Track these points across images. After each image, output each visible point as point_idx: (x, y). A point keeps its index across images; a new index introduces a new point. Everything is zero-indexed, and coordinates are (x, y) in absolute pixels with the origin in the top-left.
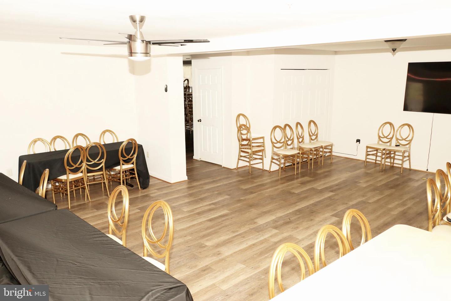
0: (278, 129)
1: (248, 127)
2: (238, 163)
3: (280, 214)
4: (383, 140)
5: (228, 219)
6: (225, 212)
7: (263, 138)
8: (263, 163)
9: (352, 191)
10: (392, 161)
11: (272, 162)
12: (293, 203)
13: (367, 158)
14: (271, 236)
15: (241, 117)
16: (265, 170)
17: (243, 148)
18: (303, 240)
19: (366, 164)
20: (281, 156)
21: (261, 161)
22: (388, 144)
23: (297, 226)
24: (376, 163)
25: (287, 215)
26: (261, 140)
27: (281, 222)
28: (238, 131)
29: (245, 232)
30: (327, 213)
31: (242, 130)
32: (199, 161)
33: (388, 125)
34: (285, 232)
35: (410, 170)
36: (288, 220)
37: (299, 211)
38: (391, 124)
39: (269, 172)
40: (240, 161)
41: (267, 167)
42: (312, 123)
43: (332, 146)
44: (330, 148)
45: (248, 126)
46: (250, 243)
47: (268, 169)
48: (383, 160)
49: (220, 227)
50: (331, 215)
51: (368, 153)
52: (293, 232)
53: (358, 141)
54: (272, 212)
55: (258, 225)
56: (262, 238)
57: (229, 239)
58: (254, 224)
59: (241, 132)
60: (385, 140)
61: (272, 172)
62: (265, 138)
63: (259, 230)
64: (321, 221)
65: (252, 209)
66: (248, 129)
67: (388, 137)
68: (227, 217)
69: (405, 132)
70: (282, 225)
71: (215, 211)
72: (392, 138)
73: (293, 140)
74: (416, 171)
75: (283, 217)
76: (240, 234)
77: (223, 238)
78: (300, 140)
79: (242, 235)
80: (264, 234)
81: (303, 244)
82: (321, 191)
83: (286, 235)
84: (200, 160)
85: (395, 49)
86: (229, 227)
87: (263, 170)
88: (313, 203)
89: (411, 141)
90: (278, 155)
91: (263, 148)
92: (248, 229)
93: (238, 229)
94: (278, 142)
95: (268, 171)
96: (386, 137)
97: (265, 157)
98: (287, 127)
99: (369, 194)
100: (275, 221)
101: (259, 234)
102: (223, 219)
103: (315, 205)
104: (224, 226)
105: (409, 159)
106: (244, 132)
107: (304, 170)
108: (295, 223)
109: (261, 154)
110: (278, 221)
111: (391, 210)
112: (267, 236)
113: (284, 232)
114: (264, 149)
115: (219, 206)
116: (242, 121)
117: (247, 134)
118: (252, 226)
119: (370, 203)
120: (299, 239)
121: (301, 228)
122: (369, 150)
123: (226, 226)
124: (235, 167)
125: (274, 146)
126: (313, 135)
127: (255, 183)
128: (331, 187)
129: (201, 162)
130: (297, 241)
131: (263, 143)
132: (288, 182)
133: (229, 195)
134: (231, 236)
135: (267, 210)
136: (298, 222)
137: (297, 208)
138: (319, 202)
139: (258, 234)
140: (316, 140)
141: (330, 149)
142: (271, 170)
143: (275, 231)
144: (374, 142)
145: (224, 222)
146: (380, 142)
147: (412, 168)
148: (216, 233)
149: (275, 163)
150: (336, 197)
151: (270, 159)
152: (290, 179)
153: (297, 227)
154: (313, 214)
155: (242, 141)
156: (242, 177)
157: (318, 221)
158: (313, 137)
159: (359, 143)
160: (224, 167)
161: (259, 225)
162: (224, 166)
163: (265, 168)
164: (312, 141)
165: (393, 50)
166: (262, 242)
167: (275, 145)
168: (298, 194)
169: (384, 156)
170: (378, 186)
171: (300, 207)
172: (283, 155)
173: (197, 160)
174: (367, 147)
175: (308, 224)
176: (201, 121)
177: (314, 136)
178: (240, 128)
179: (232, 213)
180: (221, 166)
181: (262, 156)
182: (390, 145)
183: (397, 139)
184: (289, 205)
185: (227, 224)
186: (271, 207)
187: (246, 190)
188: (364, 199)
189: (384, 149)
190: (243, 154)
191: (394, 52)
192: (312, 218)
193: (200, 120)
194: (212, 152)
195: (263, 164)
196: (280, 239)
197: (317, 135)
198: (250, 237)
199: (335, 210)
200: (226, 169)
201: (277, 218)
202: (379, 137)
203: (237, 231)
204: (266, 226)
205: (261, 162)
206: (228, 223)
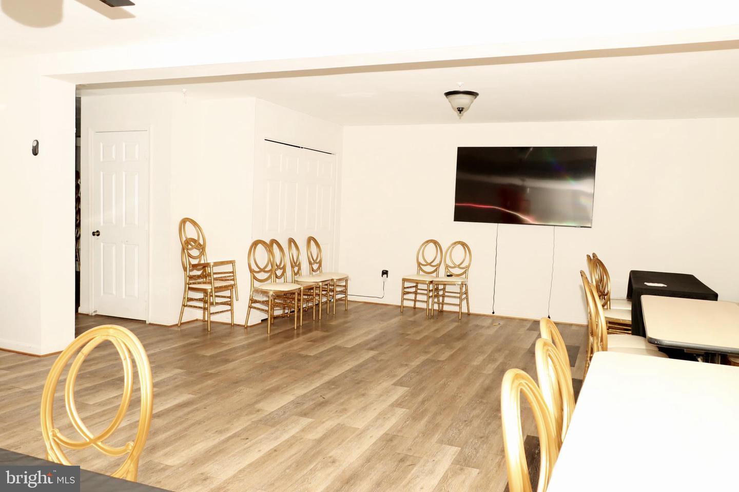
0: (260, 246)
1: (201, 245)
2: (182, 313)
3: (300, 390)
4: (425, 268)
5: (197, 409)
6: (185, 397)
7: (232, 262)
8: (231, 310)
9: (402, 347)
10: (441, 301)
11: (250, 307)
12: (314, 372)
13: (403, 299)
14: (303, 430)
15: (188, 224)
16: (236, 324)
17: (194, 283)
18: (367, 429)
19: (402, 309)
20: (271, 293)
21: (228, 307)
22: (434, 274)
23: (342, 407)
24: (415, 308)
25: (315, 391)
26: (229, 268)
27: (309, 404)
28: (183, 249)
29: (246, 430)
30: (383, 382)
31: (191, 249)
32: (92, 316)
33: (432, 245)
34: (327, 421)
35: (469, 314)
36: (321, 400)
37: (332, 383)
38: (435, 243)
39: (246, 327)
40: (186, 308)
41: (240, 319)
42: (312, 242)
43: (346, 281)
44: (344, 284)
45: (201, 242)
46: (266, 448)
47: (243, 323)
48: (431, 300)
49: (185, 425)
50: (392, 385)
51: (406, 290)
52: (341, 418)
53: (385, 273)
54: (282, 388)
55: (266, 413)
56: (286, 436)
57: (215, 447)
58: (258, 413)
59: (188, 253)
60: (429, 269)
61: (251, 326)
62: (236, 264)
63: (272, 422)
64: (381, 395)
65: (241, 388)
66: (202, 248)
67: (433, 264)
68: (195, 407)
69: (458, 254)
70: (314, 409)
71: (163, 398)
72: (439, 265)
73: (284, 268)
74: (477, 316)
75: (308, 395)
76: (235, 433)
77: (201, 447)
78: (296, 269)
79: (243, 436)
80: (286, 428)
81: (371, 437)
82: (353, 351)
83: (329, 424)
84: (94, 314)
85: (462, 108)
86: (205, 424)
87: (232, 325)
88: (350, 369)
89: (468, 267)
90: (265, 293)
91: (232, 282)
92: (249, 423)
93: (227, 426)
94: (262, 270)
95: (244, 326)
96: (430, 264)
97: (237, 300)
98: (275, 246)
99: (433, 349)
100: (297, 403)
101: (278, 430)
102: (186, 410)
103: (356, 371)
104: (193, 425)
105: (467, 296)
106: (195, 253)
107: (307, 322)
108: (337, 403)
109: (227, 293)
110: (304, 403)
111: (479, 368)
112: (293, 430)
113: (324, 420)
114: (234, 285)
115: (168, 387)
116: (191, 232)
117: (199, 257)
118: (255, 417)
119: (443, 362)
120: (359, 429)
121: (353, 410)
122: (407, 284)
123: (199, 423)
124: (175, 321)
125: (255, 278)
126: (315, 262)
127: (225, 345)
128: (366, 343)
129: (98, 319)
130: (358, 432)
131: (232, 272)
132: (288, 341)
133: (181, 368)
134: (217, 441)
135: (270, 386)
136: (342, 401)
137: (326, 378)
138: (361, 366)
139: (273, 429)
140: (318, 272)
141: (343, 286)
142: (249, 324)
143: (305, 421)
144: (412, 272)
145: (190, 416)
146: (421, 273)
147: (471, 311)
148: (180, 438)
149: (258, 309)
150: (383, 357)
151: (246, 302)
152: (288, 336)
153: (345, 410)
154: (359, 385)
155: (190, 271)
156: (196, 338)
157: (376, 395)
158: (315, 266)
159: (387, 277)
160: (150, 324)
161: (269, 414)
162: (152, 322)
163: (236, 322)
164: (314, 273)
165: (459, 110)
166: (290, 444)
167: (256, 275)
168: (316, 357)
169: (431, 294)
170: (439, 338)
171: (332, 377)
172: (274, 293)
173: (87, 315)
174: (404, 280)
175: (361, 402)
176: (98, 235)
177: (316, 264)
178: (187, 244)
179: (201, 399)
180: (144, 322)
181: (230, 297)
182: (437, 276)
183: (447, 267)
184: (308, 375)
185: (197, 418)
186: (276, 381)
187: (212, 357)
188: (429, 356)
189: (431, 282)
190: (193, 295)
191: (460, 113)
192: (361, 391)
193: (98, 231)
194: (124, 297)
195: (232, 314)
196: (323, 433)
197: (320, 263)
198: (260, 437)
199: (394, 376)
200: (155, 327)
201: (298, 397)
202: (419, 264)
203: (227, 430)
204: (283, 415)
205: (229, 310)
206: (199, 416)
